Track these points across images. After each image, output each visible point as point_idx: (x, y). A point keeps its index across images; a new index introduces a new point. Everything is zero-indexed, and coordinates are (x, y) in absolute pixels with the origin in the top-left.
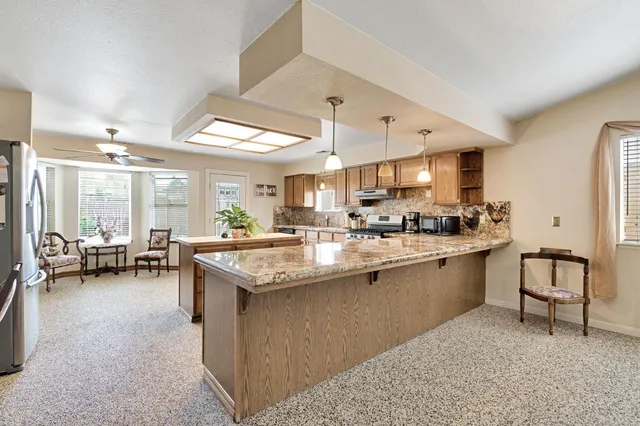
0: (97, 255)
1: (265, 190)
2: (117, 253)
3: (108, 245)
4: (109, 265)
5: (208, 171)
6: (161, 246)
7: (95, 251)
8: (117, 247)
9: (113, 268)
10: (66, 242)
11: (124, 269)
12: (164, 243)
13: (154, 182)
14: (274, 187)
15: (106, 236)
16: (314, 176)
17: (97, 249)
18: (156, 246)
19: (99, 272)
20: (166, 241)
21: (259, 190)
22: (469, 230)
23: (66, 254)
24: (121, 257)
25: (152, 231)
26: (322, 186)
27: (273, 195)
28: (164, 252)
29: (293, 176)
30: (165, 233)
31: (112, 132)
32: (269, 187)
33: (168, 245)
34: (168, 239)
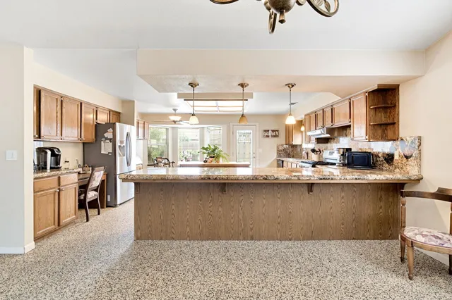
1: (270, 133)
5: (232, 124)
14: (277, 131)
21: (266, 134)
22: (387, 165)
27: (276, 136)
31: (175, 110)
32: (273, 131)
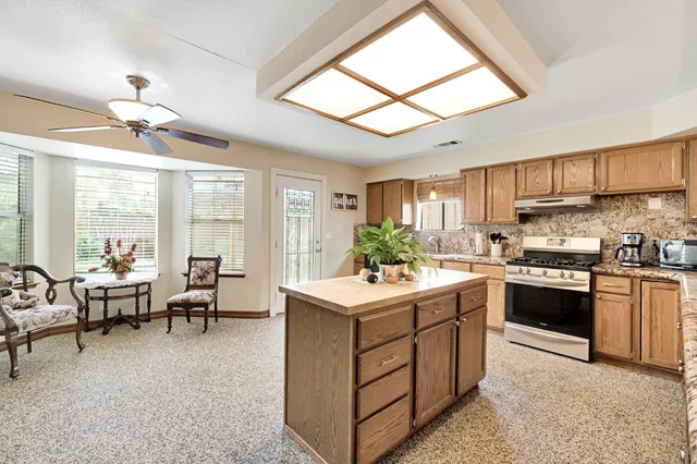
0: (105, 299)
1: (345, 201)
2: (137, 295)
3: (123, 282)
4: (124, 313)
5: (274, 171)
6: (205, 282)
7: (101, 293)
8: (137, 286)
9: (129, 317)
10: (52, 282)
11: (148, 318)
12: (211, 279)
13: (191, 186)
14: (355, 196)
15: (120, 267)
16: (413, 181)
17: (106, 290)
18: (199, 283)
19: (108, 324)
20: (213, 275)
21: (337, 201)
23: (51, 302)
24: (143, 300)
25: (191, 259)
26: (433, 195)
27: (353, 207)
28: (211, 292)
29: (382, 183)
30: (212, 263)
31: (138, 83)
32: (349, 197)
33: (216, 281)
34: (217, 271)
